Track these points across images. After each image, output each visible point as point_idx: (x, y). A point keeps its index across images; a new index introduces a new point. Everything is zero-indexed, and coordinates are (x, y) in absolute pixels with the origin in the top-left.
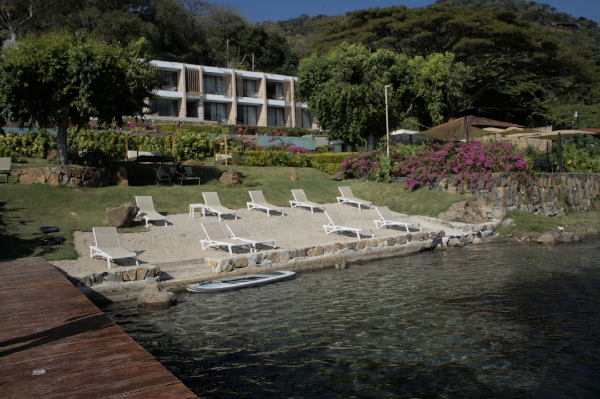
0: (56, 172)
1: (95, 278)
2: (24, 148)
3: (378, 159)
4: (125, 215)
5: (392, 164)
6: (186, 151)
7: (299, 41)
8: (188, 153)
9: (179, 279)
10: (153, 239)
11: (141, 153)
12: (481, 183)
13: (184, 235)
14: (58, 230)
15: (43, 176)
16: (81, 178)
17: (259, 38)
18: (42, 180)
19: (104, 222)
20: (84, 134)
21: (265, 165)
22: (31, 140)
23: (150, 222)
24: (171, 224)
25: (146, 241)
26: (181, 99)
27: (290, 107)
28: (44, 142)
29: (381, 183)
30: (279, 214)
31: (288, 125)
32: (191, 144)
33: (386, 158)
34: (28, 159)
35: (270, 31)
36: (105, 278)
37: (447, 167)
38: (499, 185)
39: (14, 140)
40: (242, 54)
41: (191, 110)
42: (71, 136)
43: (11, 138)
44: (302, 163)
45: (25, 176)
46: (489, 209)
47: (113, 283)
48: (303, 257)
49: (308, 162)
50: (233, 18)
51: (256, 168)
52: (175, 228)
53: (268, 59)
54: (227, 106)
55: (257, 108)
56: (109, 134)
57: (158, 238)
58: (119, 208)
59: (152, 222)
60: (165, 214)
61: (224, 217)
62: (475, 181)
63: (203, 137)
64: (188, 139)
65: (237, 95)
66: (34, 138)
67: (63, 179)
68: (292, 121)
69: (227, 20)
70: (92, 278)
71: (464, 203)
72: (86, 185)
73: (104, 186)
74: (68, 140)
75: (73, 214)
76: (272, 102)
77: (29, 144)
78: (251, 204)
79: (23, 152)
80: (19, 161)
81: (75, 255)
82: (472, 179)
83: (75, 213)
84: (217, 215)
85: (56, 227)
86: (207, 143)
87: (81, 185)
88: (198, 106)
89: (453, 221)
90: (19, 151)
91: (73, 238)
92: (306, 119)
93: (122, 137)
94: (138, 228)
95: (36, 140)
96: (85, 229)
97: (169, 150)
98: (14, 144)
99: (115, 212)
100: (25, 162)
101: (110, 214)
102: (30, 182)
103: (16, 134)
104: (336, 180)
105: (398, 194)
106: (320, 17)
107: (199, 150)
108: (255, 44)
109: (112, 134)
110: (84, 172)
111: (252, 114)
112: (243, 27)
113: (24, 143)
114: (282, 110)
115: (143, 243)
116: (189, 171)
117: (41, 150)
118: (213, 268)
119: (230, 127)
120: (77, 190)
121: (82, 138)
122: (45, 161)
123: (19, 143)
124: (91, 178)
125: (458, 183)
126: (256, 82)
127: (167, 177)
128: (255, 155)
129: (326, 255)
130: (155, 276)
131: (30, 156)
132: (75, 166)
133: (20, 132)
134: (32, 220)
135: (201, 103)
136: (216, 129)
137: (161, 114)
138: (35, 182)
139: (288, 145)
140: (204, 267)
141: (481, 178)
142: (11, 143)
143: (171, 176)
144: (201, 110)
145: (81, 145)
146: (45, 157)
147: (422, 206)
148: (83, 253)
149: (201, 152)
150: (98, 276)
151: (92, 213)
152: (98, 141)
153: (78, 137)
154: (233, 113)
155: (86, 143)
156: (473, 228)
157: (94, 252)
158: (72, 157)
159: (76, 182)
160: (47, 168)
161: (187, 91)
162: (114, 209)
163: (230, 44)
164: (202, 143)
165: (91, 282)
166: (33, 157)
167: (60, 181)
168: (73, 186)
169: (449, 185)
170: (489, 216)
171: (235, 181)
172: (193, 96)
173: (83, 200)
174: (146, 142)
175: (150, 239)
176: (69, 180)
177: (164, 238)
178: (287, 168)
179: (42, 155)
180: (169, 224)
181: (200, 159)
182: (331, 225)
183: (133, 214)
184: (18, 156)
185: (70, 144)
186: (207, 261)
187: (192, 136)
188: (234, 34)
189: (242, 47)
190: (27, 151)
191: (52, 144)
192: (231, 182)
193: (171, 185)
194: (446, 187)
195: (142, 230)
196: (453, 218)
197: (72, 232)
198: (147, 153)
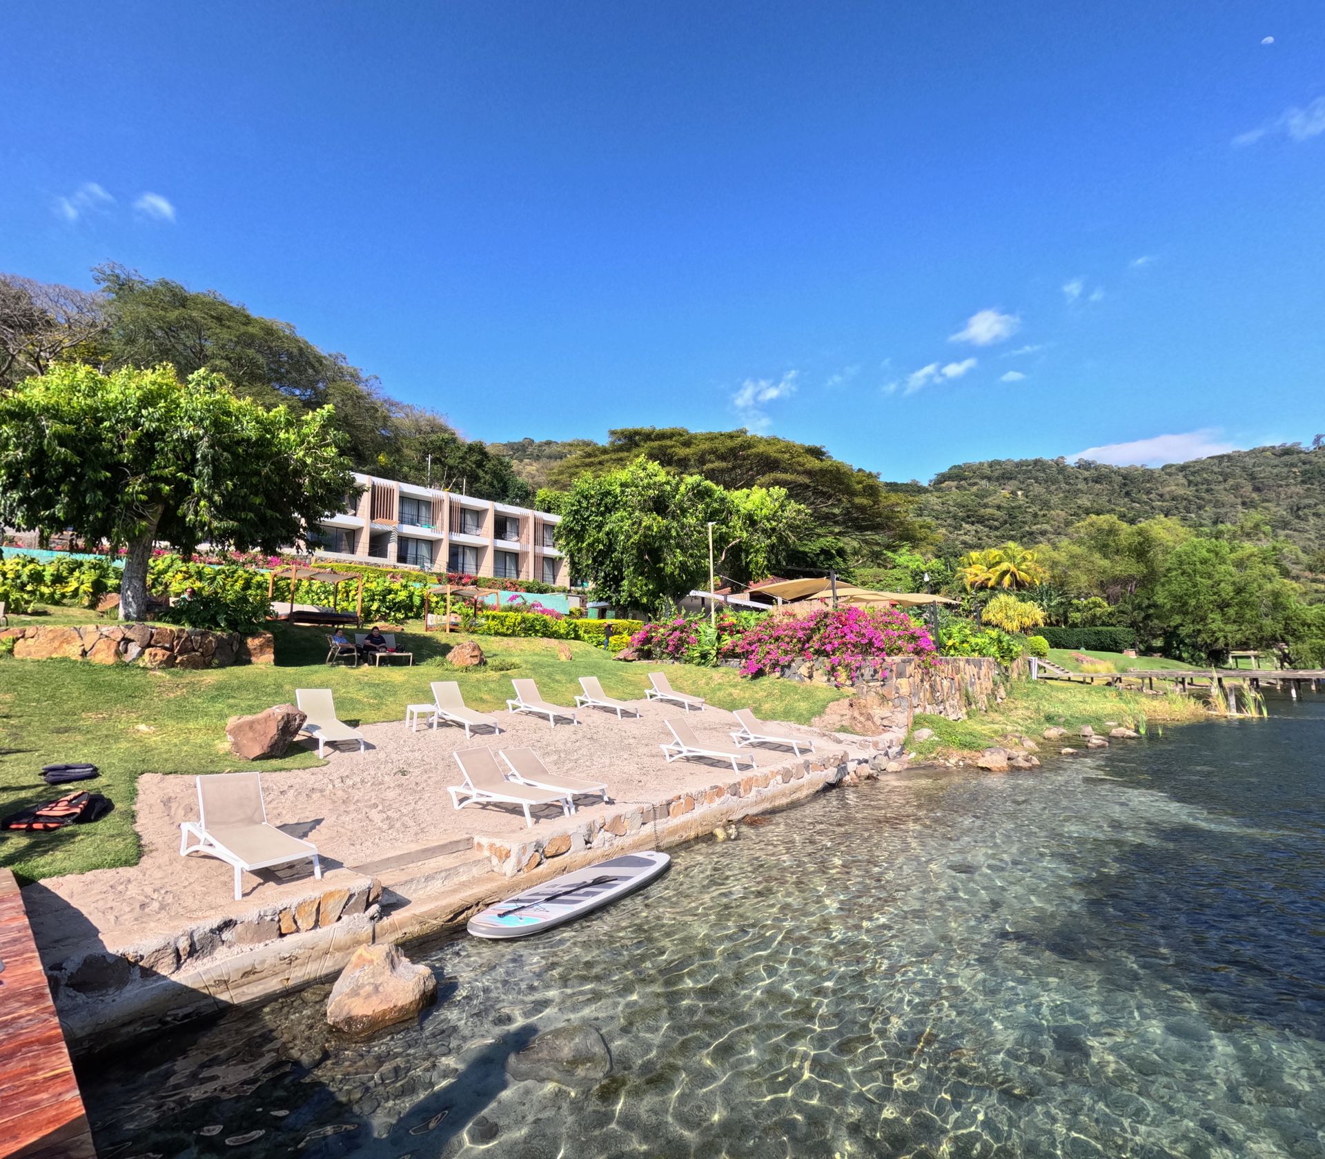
0: (112, 636)
1: (192, 945)
2: (46, 585)
3: (697, 631)
4: (273, 731)
5: (719, 638)
6: (375, 607)
7: (529, 468)
8: (378, 611)
9: (423, 902)
10: (338, 783)
11: (297, 607)
12: (867, 672)
13: (404, 773)
14: (94, 774)
15: (79, 643)
16: (171, 649)
17: (476, 457)
18: (73, 651)
19: (220, 746)
20: (184, 569)
21: (513, 634)
22: (65, 574)
23: (328, 744)
24: (373, 747)
25: (322, 791)
26: (361, 529)
27: (527, 553)
28: (94, 578)
29: (702, 668)
30: (570, 721)
31: (522, 578)
32: (384, 597)
33: (709, 630)
34: (51, 608)
35: (490, 450)
36: (226, 935)
37: (815, 644)
38: (900, 675)
39: (26, 571)
40: (450, 477)
41: (378, 544)
42: (155, 571)
43: (19, 567)
44: (568, 634)
45: (30, 641)
46: (885, 712)
47: (246, 948)
48: (664, 820)
49: (576, 631)
50: (435, 428)
51: (499, 638)
52: (382, 755)
53: (486, 487)
54: (433, 544)
55: (478, 551)
56: (234, 572)
57: (349, 782)
58: (259, 716)
59: (332, 744)
60: (354, 723)
61: (475, 730)
62: (858, 668)
63: (405, 587)
64: (379, 589)
65: (451, 529)
66: (71, 571)
67: (126, 651)
68: (528, 573)
69: (428, 428)
70: (183, 944)
71: (847, 702)
72: (182, 663)
73: (222, 665)
74: (149, 578)
75: (142, 727)
76: (501, 544)
77: (59, 579)
78: (515, 702)
79: (42, 595)
80: (29, 610)
81: (133, 851)
82: (854, 665)
83: (149, 726)
84: (461, 726)
85: (91, 766)
86: (411, 596)
87: (169, 663)
88: (388, 542)
89: (839, 731)
90: (32, 593)
91: (133, 794)
92: (548, 571)
93: (259, 578)
94: (300, 758)
95: (76, 574)
96: (170, 767)
97: (345, 604)
98: (25, 578)
99: (251, 725)
100: (45, 613)
101: (237, 731)
102: (42, 655)
103: (32, 561)
104: (626, 660)
105: (735, 686)
106: (549, 443)
107: (397, 607)
108: (470, 464)
109: (240, 572)
110: (179, 637)
111: (470, 559)
112: (454, 440)
113: (48, 578)
114: (516, 556)
115: (316, 796)
116: (391, 641)
117: (85, 592)
118: (495, 861)
119: (439, 575)
120: (158, 673)
121: (180, 576)
122: (92, 613)
123: (37, 577)
124: (194, 650)
125: (832, 671)
126: (479, 514)
127: (351, 651)
128: (499, 618)
129: (700, 811)
130: (368, 905)
131: (57, 603)
132: (158, 625)
133: (43, 556)
134: (24, 746)
135: (394, 538)
136: (417, 577)
137: (326, 549)
138: (54, 656)
139: (533, 605)
140: (477, 862)
141: (870, 663)
142: (19, 577)
143: (359, 650)
144: (392, 548)
145: (175, 587)
146: (93, 606)
147: (780, 707)
148: (159, 841)
149: (399, 610)
150: (204, 937)
151: (191, 725)
152: (211, 583)
153: (170, 574)
154: (443, 556)
155: (187, 584)
156: (876, 745)
157: (193, 839)
158: (153, 608)
159: (159, 658)
160: (92, 627)
161: (372, 517)
162: (249, 718)
163: (434, 461)
164: (402, 595)
165: (178, 957)
166: (64, 605)
167: (118, 654)
168: (149, 665)
169: (815, 674)
170: (886, 722)
171: (476, 661)
172: (381, 525)
173: (172, 695)
174: (303, 589)
175: (330, 786)
176: (141, 654)
177: (362, 781)
178: (546, 639)
179: (86, 601)
180: (369, 747)
181: (397, 621)
182: (677, 744)
183: (292, 729)
184: (28, 602)
185: (153, 586)
186: (479, 845)
187: (387, 584)
188: (440, 448)
189: (451, 468)
190: (52, 594)
191: (112, 582)
192: (469, 661)
193: (359, 664)
194: (810, 677)
195: (308, 763)
196: (837, 726)
197: (134, 776)
198: (308, 608)
